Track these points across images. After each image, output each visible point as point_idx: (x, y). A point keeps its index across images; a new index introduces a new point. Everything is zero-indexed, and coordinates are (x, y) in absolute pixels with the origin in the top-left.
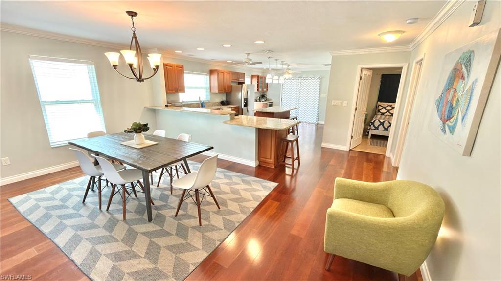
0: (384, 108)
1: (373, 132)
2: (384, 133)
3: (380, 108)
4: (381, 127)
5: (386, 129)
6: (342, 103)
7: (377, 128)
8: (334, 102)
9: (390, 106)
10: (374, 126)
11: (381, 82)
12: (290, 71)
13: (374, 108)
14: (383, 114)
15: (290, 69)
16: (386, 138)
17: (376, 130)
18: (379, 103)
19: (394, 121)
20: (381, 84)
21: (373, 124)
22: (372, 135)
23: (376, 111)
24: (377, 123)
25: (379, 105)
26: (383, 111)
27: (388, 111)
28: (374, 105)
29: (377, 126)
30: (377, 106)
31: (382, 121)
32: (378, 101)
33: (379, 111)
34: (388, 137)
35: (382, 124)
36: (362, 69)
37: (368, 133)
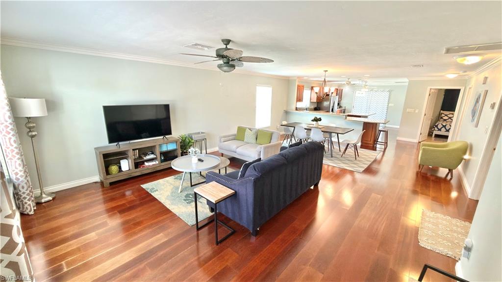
0: (446, 115)
1: (436, 132)
2: (445, 134)
3: (443, 115)
4: (443, 129)
5: (448, 131)
6: (415, 111)
7: (440, 130)
8: (408, 110)
9: (452, 114)
10: (438, 128)
11: (444, 95)
12: (366, 87)
13: (437, 115)
14: (445, 120)
15: (367, 86)
16: (446, 137)
17: (439, 131)
18: (442, 111)
19: (453, 125)
20: (444, 97)
21: (437, 126)
22: (435, 135)
23: (439, 118)
24: (440, 126)
25: (442, 113)
26: (446, 118)
27: (450, 118)
28: (438, 113)
29: (439, 128)
30: (440, 114)
31: (444, 124)
32: (441, 110)
33: (442, 118)
34: (448, 136)
35: (444, 126)
36: (431, 89)
37: (432, 133)
